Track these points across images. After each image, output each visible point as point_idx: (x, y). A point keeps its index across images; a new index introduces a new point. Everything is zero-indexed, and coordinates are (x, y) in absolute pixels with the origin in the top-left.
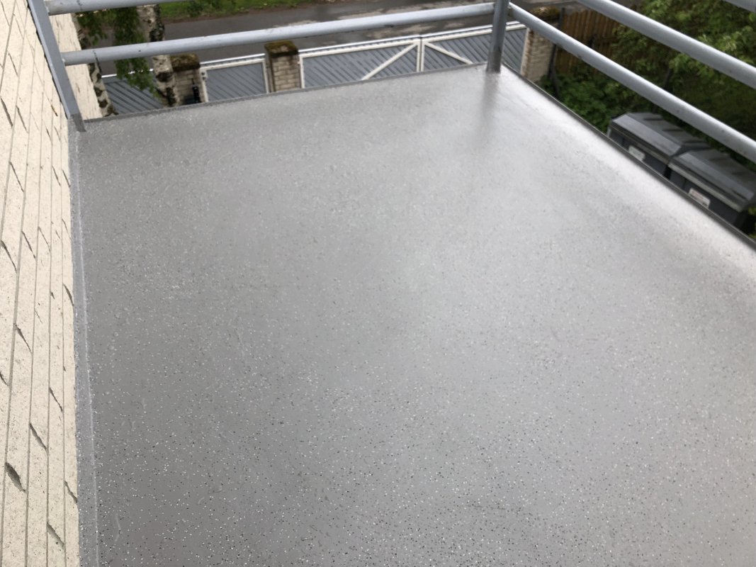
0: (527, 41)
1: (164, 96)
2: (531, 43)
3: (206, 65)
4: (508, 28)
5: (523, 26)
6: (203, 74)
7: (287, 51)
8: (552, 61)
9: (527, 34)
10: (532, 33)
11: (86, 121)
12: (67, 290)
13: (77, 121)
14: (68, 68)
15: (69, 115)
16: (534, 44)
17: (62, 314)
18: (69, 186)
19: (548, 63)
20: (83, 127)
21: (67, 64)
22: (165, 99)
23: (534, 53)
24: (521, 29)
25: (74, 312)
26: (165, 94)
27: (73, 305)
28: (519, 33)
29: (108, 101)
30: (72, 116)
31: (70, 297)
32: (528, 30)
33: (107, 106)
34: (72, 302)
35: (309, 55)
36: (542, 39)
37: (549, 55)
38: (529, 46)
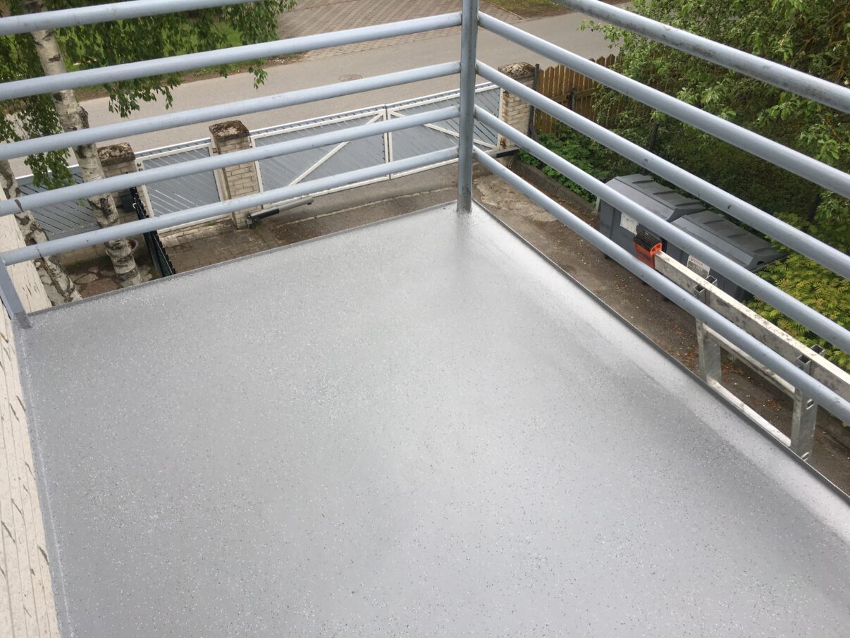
0: (502, 101)
1: (97, 208)
2: (507, 104)
3: (142, 155)
4: (477, 91)
5: (495, 86)
6: (139, 165)
7: (236, 133)
8: (531, 121)
9: (502, 94)
10: (506, 93)
11: (29, 315)
12: (42, 551)
13: (22, 319)
14: (8, 268)
15: (12, 316)
16: (510, 105)
17: (43, 588)
18: (25, 410)
19: (527, 123)
20: (28, 323)
21: (7, 265)
22: (100, 211)
23: (510, 114)
24: (495, 90)
25: (51, 572)
26: (99, 205)
27: (48, 564)
28: (493, 93)
29: (31, 217)
30: (16, 314)
31: (45, 556)
32: (502, 90)
33: (30, 223)
34: (47, 561)
35: (262, 135)
36: (518, 99)
37: (528, 114)
38: (504, 107)
